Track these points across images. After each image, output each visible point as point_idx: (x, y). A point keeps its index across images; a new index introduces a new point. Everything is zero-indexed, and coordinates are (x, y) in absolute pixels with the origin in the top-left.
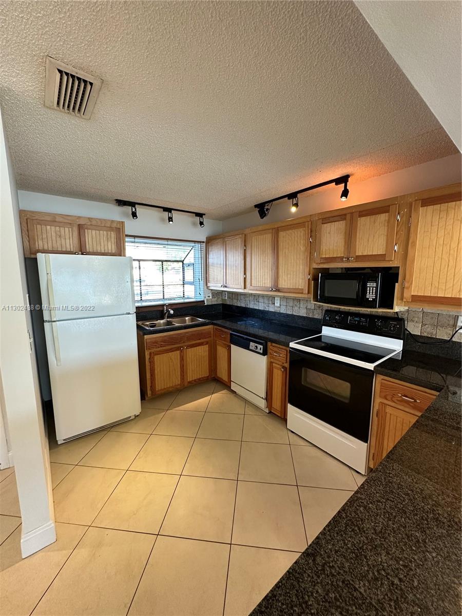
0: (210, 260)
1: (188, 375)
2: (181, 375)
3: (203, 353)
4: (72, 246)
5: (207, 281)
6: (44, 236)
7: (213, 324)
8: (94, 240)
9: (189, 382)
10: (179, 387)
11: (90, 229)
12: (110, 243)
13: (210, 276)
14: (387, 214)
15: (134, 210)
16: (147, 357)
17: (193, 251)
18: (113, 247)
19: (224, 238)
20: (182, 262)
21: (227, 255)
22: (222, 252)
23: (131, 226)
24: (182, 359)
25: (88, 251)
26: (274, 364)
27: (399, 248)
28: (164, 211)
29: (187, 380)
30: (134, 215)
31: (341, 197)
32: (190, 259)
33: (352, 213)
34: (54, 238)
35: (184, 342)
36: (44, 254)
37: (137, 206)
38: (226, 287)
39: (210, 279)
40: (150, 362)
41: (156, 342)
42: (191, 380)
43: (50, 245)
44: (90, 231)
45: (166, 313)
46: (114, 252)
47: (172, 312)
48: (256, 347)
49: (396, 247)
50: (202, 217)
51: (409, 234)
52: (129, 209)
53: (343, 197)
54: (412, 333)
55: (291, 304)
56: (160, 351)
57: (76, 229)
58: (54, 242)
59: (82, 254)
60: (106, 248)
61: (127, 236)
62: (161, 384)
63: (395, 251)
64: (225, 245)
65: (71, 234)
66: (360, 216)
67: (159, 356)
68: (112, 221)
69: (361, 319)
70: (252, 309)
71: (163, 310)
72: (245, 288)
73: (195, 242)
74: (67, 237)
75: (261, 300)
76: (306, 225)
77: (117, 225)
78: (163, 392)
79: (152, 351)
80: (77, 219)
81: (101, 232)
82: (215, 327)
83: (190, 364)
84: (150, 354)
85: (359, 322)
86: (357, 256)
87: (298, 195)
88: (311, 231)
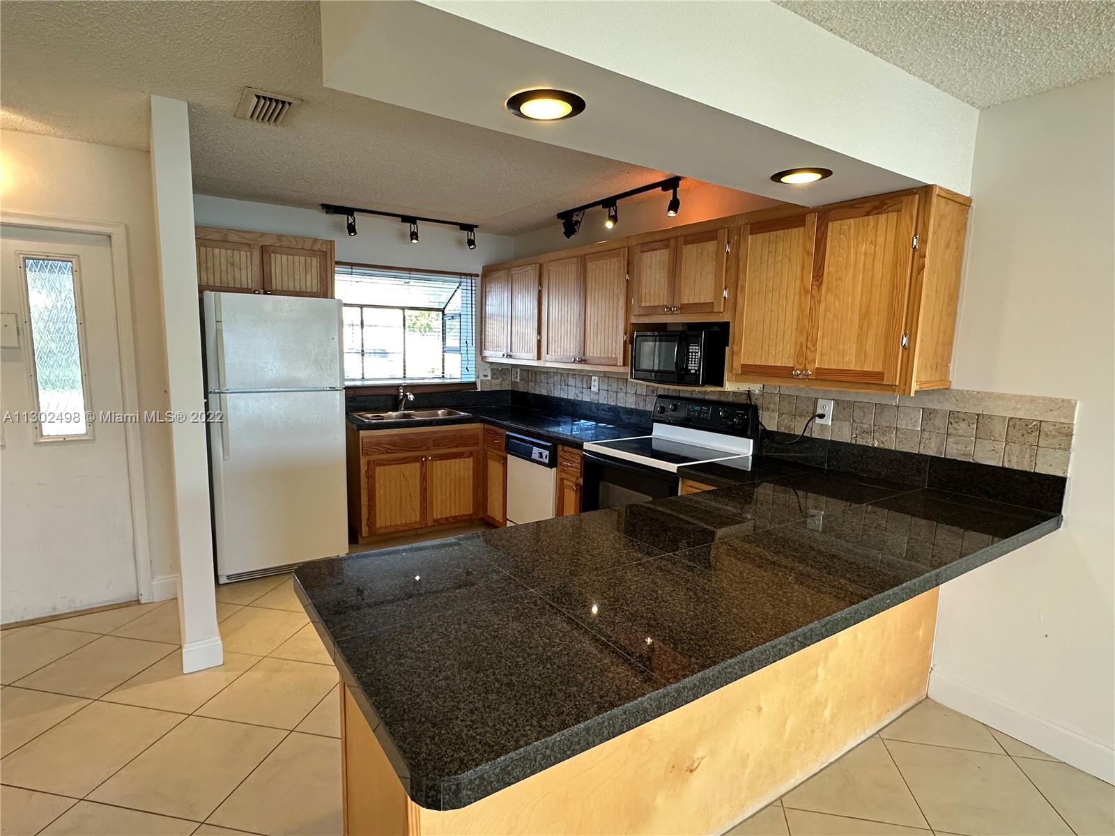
0: (487, 307)
1: (435, 509)
2: (421, 505)
3: (462, 471)
4: (250, 281)
5: (481, 345)
6: (210, 264)
7: (482, 421)
8: (285, 270)
9: (435, 521)
10: (417, 526)
11: (279, 253)
12: (309, 276)
13: (487, 337)
14: (715, 242)
15: (351, 220)
16: (363, 468)
17: (459, 291)
18: (315, 281)
19: (509, 269)
20: (443, 311)
21: (514, 300)
22: (506, 294)
23: (345, 247)
24: (424, 478)
25: (274, 288)
26: (565, 482)
27: (729, 294)
28: (403, 221)
29: (432, 516)
30: (352, 229)
31: (669, 211)
32: (455, 306)
33: (676, 238)
34: (224, 268)
35: (428, 449)
36: (213, 292)
37: (356, 214)
38: (511, 356)
39: (487, 344)
40: (368, 477)
41: (379, 444)
42: (439, 517)
43: (218, 277)
44: (278, 256)
45: (402, 399)
46: (315, 290)
47: (411, 397)
48: (541, 454)
49: (725, 292)
50: (472, 231)
51: (738, 272)
52: (343, 219)
53: (671, 212)
54: (768, 429)
55: (614, 387)
56: (387, 460)
57: (257, 254)
58: (224, 273)
59: (265, 293)
60: (303, 284)
61: (338, 263)
62: (385, 518)
63: (725, 297)
64: (511, 281)
65: (249, 260)
66: (686, 243)
67: (383, 467)
68: (315, 240)
69: (702, 409)
70: (556, 398)
71: (398, 395)
72: (539, 358)
73: (461, 274)
74: (243, 266)
75: (571, 381)
76: (622, 253)
77: (322, 246)
78: (387, 531)
79: (372, 458)
80: (261, 237)
81: (297, 258)
82: (487, 426)
83: (439, 488)
84: (369, 463)
85: (700, 412)
86: (682, 305)
87: (618, 201)
88: (628, 263)
